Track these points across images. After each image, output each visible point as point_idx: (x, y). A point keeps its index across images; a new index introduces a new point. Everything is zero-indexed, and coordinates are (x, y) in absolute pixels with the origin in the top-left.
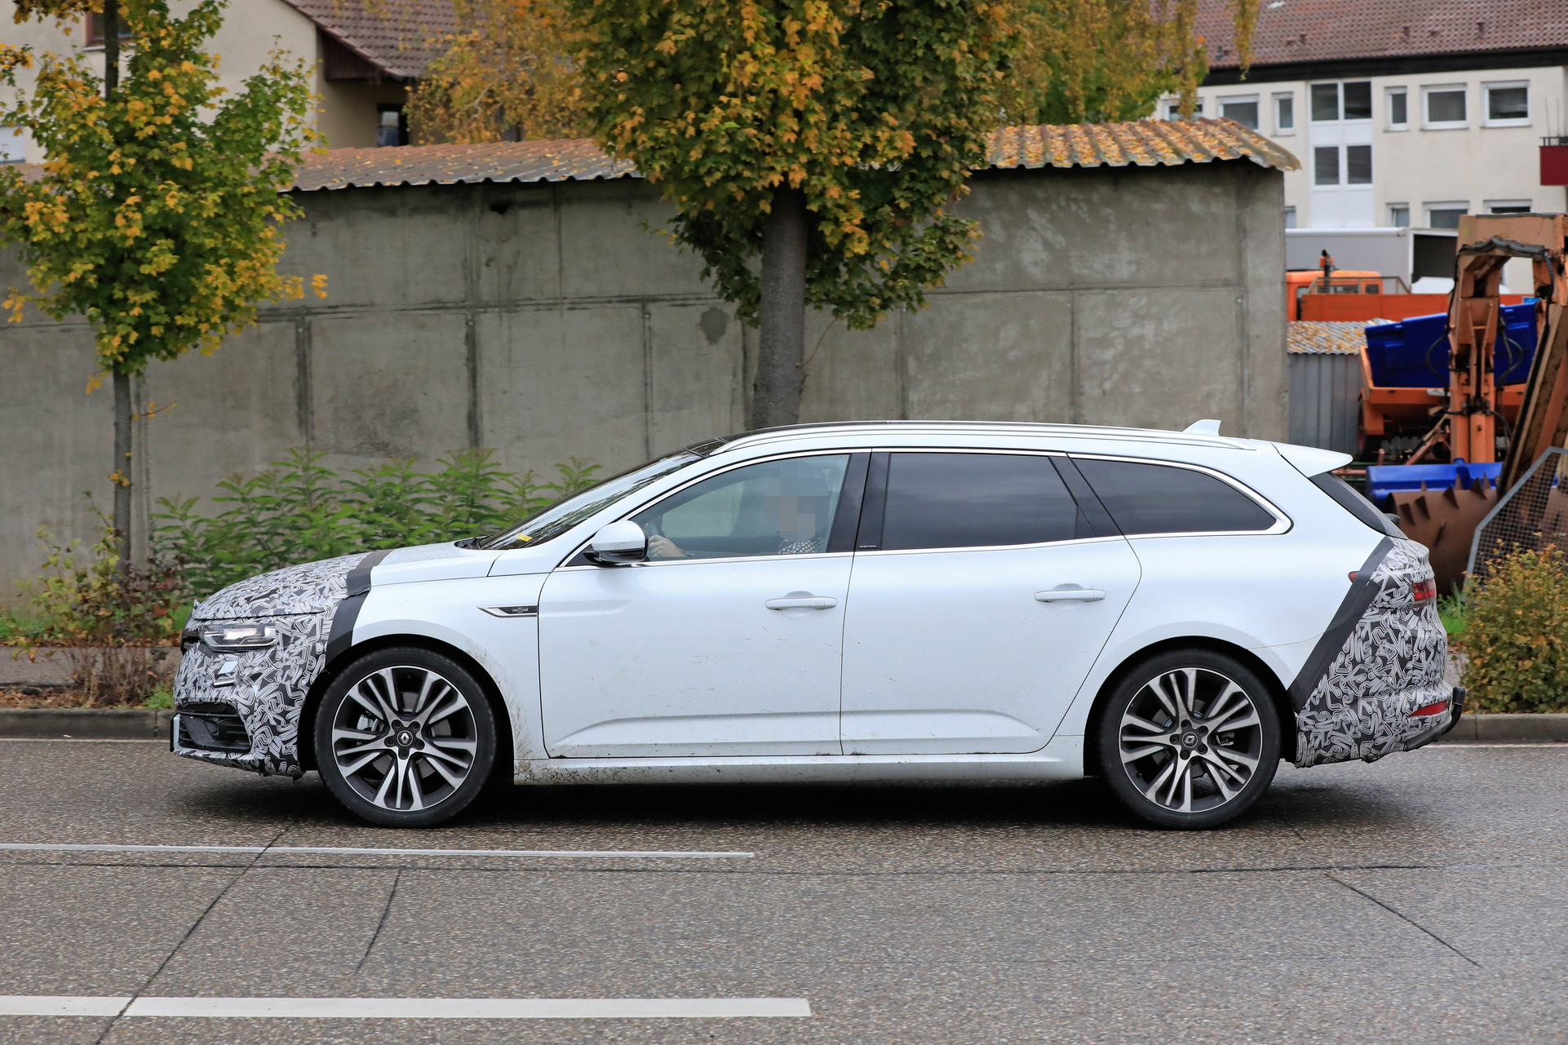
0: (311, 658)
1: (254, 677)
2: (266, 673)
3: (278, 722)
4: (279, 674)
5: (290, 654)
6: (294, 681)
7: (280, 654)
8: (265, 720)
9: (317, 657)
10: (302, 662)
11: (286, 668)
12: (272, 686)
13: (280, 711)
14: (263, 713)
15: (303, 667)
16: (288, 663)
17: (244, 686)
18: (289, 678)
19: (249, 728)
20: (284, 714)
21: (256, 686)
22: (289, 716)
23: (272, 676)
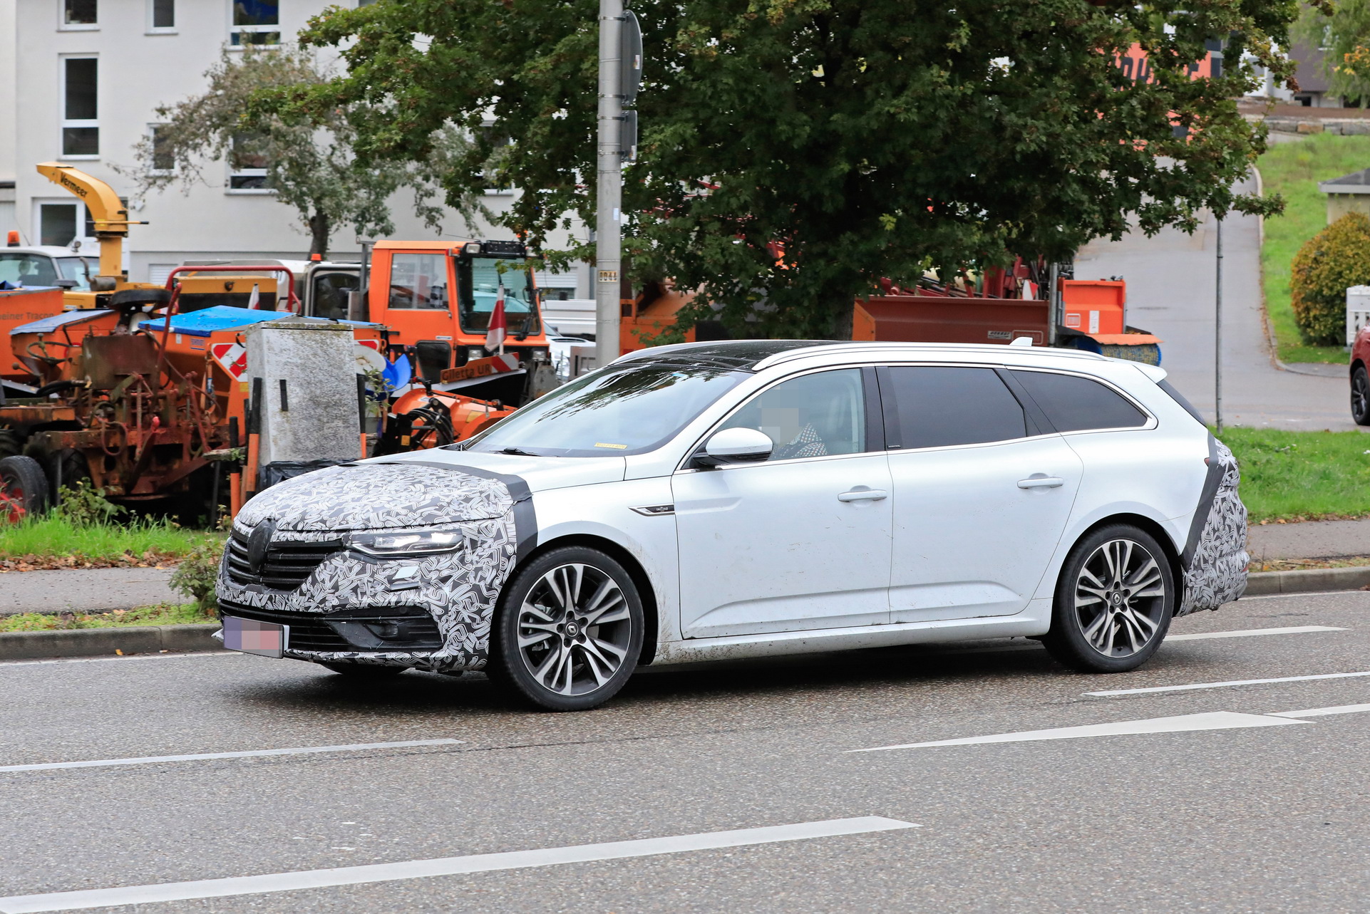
0: (503, 559)
1: (444, 580)
2: (456, 575)
3: (474, 620)
4: (471, 576)
5: (480, 557)
6: (488, 581)
7: (469, 558)
8: (460, 619)
9: (509, 558)
10: (494, 563)
11: (477, 570)
12: (465, 587)
13: (475, 609)
14: (458, 612)
15: (496, 567)
16: (479, 565)
17: (432, 589)
18: (483, 578)
19: (442, 627)
20: (479, 612)
21: (447, 588)
22: (484, 614)
23: (464, 577)
